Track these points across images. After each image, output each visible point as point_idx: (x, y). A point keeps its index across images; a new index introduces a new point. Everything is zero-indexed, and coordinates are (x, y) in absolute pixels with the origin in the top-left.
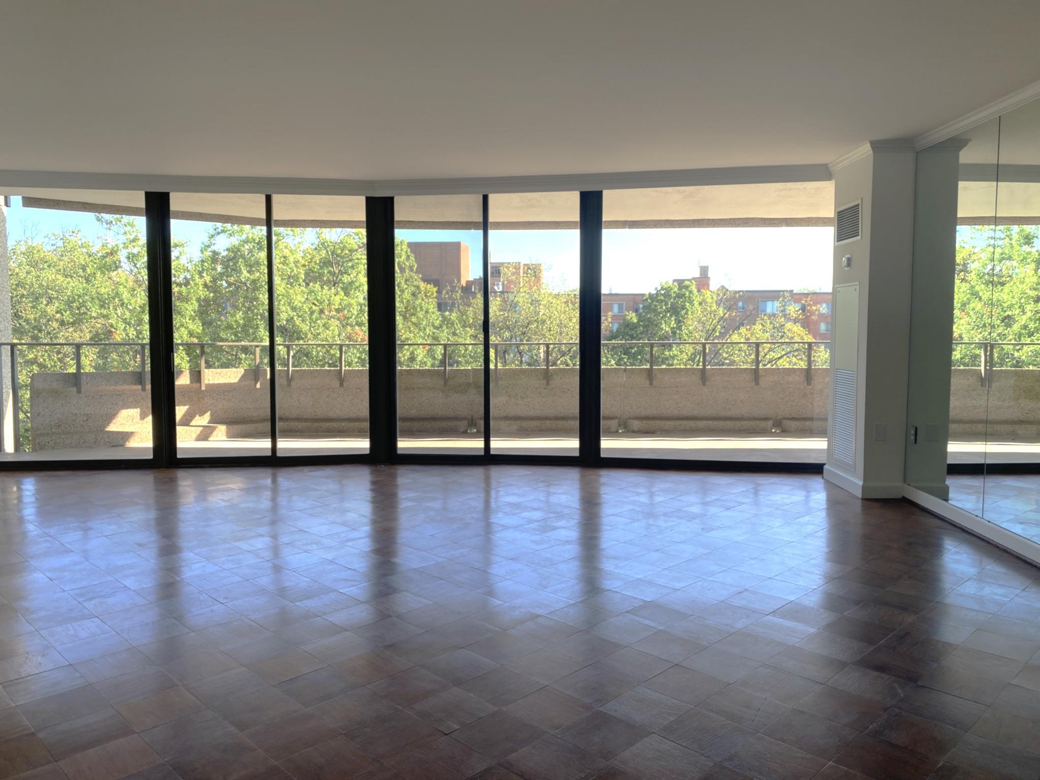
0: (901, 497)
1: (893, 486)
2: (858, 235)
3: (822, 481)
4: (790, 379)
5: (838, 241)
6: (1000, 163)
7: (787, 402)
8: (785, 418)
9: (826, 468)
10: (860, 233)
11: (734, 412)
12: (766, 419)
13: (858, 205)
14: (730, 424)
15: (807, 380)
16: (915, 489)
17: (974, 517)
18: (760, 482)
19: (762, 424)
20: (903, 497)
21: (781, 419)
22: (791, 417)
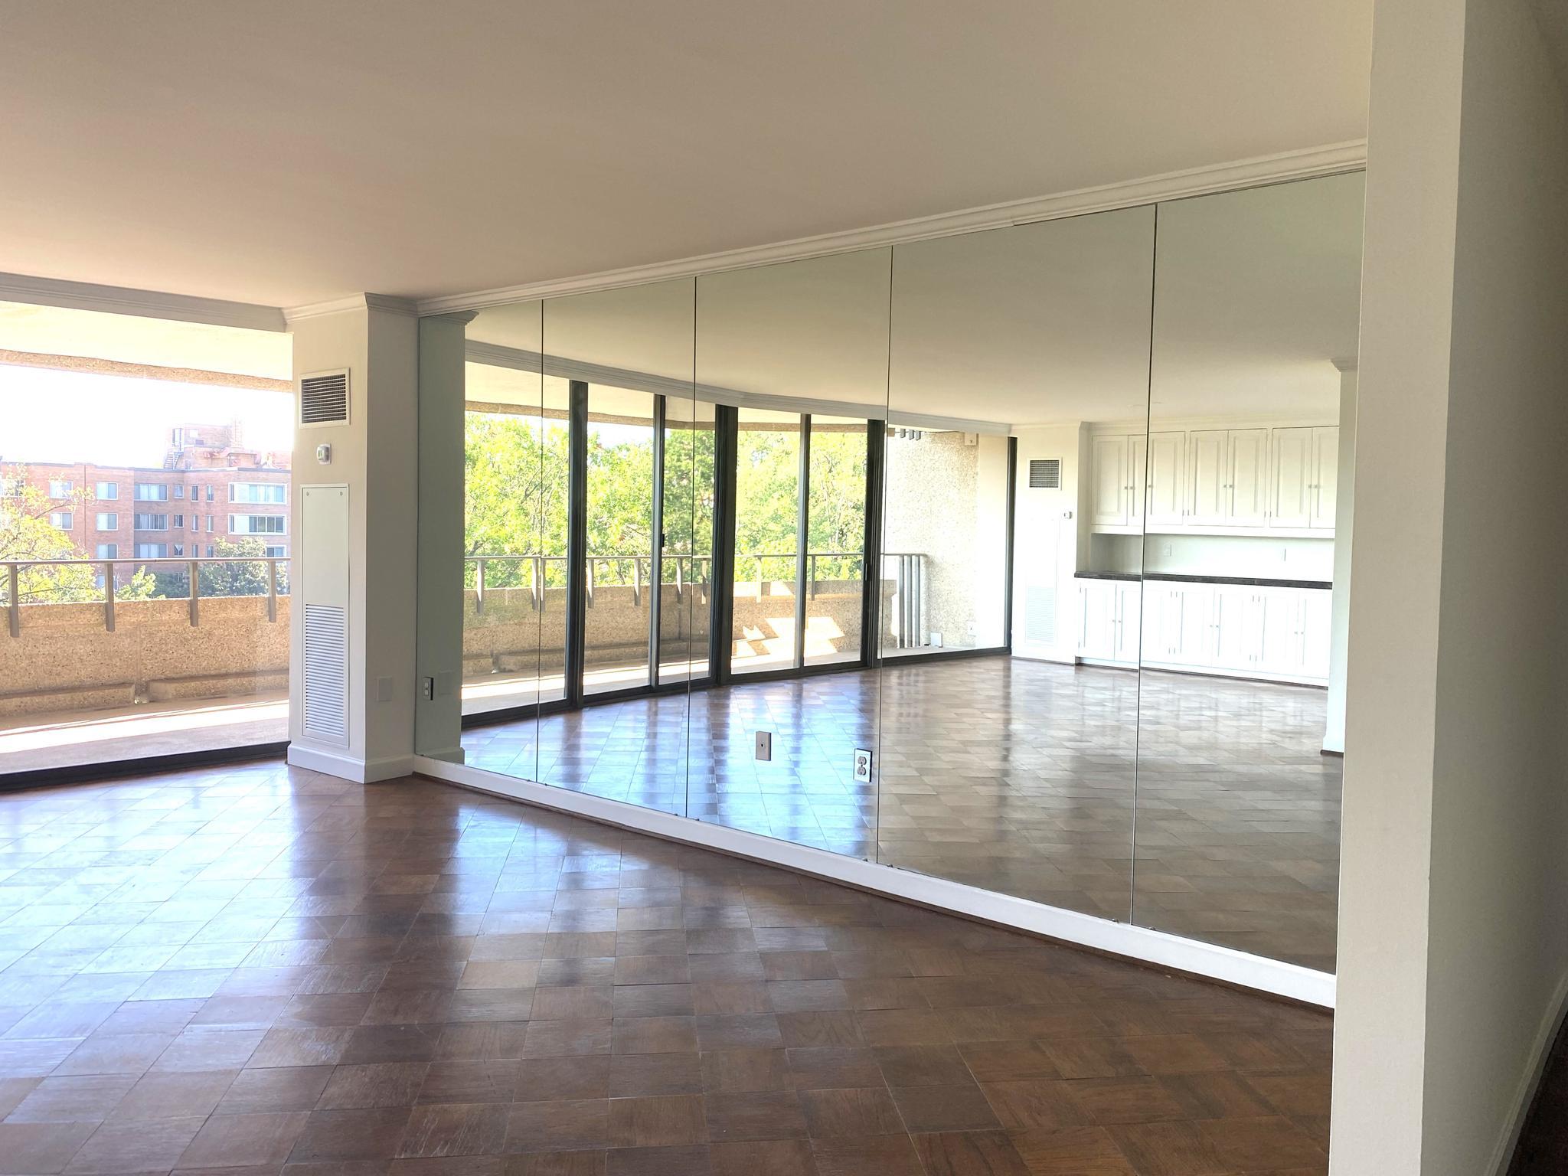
0: (410, 773)
1: (401, 759)
2: (345, 418)
3: (286, 768)
4: (165, 617)
5: (305, 422)
6: (544, 353)
7: (156, 654)
8: (153, 680)
9: (291, 749)
10: (347, 416)
11: (66, 678)
12: (123, 684)
13: (344, 376)
14: (63, 698)
15: (191, 618)
16: (433, 760)
17: (525, 783)
18: (201, 785)
19: (119, 693)
20: (414, 773)
21: (147, 683)
22: (163, 677)
